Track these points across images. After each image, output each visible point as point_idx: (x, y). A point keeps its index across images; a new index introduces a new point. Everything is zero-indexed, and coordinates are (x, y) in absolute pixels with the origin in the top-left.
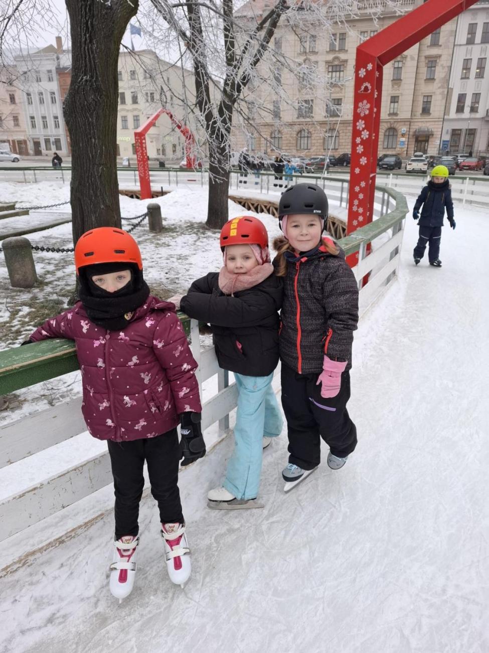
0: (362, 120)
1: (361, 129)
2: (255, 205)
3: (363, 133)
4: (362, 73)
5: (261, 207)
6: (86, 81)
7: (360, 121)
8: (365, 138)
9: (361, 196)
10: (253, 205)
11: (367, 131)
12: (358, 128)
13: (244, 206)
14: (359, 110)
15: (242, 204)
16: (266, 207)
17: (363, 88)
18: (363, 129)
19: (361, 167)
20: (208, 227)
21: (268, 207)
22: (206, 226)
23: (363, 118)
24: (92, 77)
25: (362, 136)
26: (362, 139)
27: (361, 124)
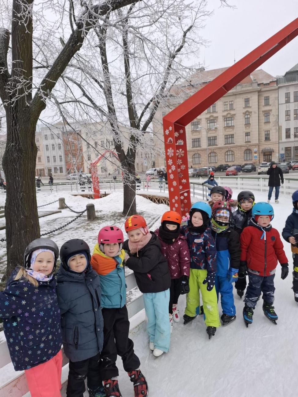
0: (171, 159)
1: (171, 165)
2: (158, 199)
3: (172, 167)
4: (167, 132)
5: (161, 200)
6: (13, 146)
7: (170, 160)
8: (173, 170)
9: (176, 205)
10: (157, 199)
11: (174, 165)
12: (169, 164)
13: (152, 200)
14: (168, 154)
15: (151, 199)
16: (164, 200)
17: (168, 141)
18: (172, 165)
19: (174, 187)
20: (123, 215)
21: (165, 200)
22: (122, 215)
23: (171, 158)
24: (16, 143)
25: (172, 169)
26: (172, 170)
27: (170, 162)
